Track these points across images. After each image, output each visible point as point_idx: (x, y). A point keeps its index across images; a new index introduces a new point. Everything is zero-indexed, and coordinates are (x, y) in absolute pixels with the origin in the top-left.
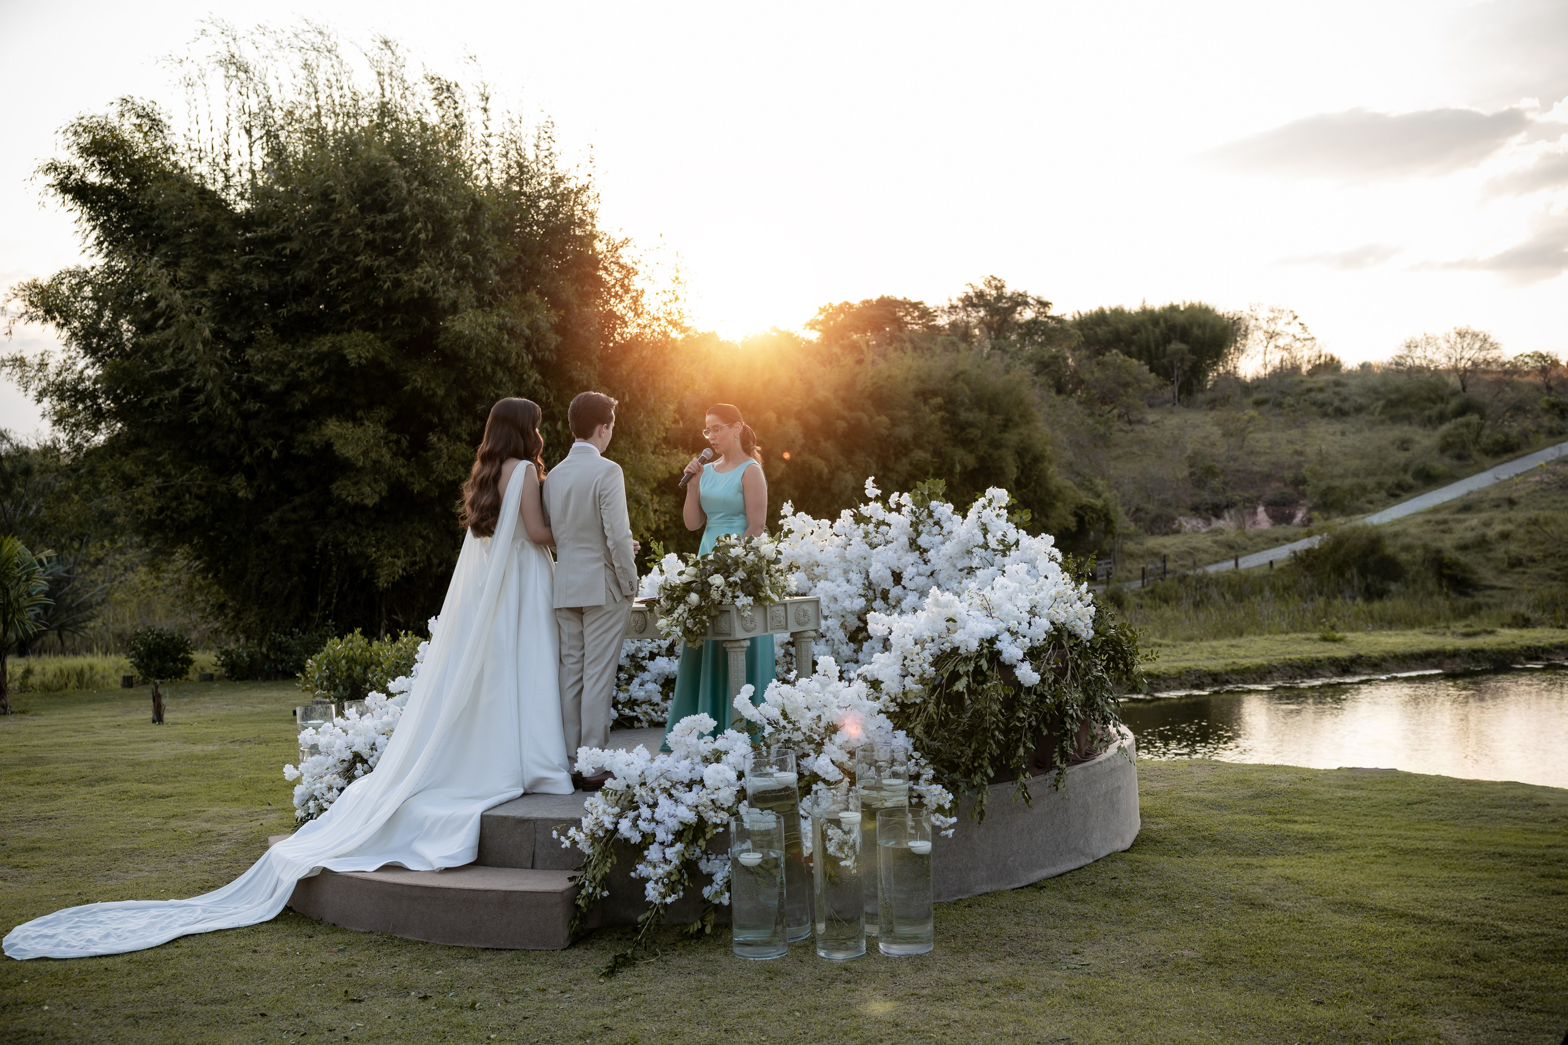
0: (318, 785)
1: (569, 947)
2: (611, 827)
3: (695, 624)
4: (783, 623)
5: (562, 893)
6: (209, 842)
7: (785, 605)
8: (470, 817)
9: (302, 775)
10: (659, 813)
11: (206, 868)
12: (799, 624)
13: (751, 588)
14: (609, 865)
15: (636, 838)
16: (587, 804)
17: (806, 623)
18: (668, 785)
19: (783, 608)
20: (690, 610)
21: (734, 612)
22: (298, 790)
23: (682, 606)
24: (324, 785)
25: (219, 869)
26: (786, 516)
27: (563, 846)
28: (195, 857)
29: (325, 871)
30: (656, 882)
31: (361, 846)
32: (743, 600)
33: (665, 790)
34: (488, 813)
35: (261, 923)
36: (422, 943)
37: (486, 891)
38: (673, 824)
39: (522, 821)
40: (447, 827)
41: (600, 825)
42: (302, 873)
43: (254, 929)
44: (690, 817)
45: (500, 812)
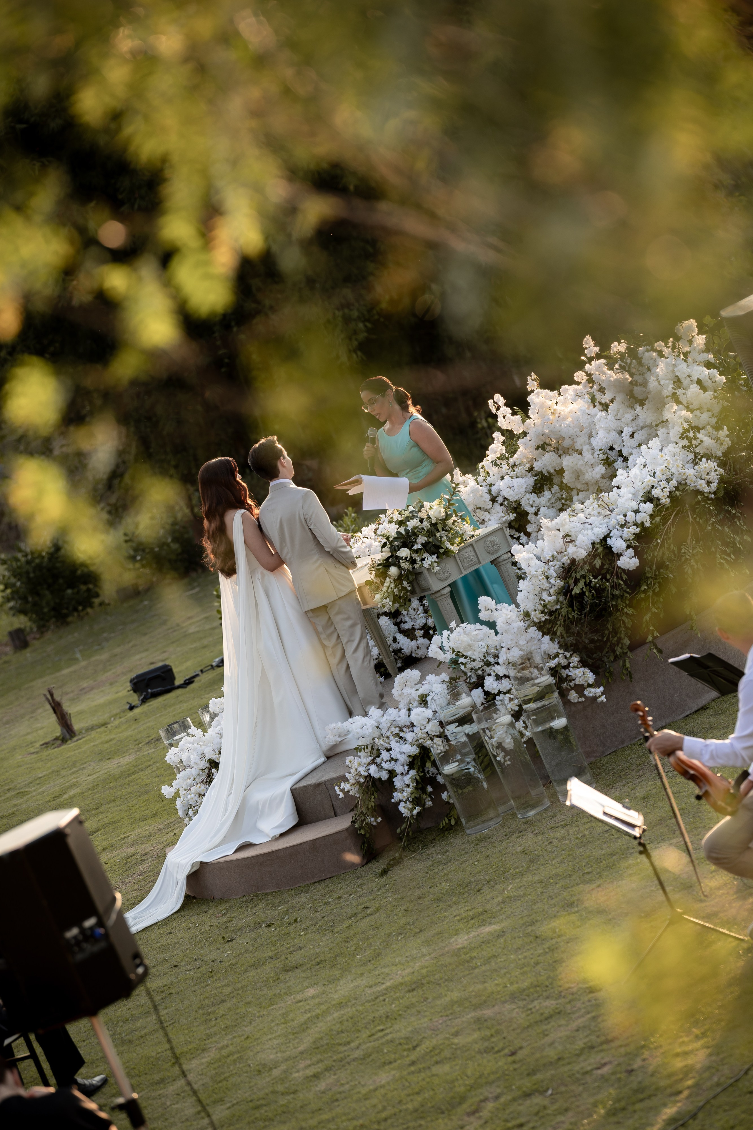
0: (189, 797)
1: (367, 863)
2: (366, 774)
3: (400, 591)
4: (475, 559)
5: (347, 829)
6: (135, 865)
7: (471, 545)
8: (285, 792)
9: (178, 790)
10: (394, 754)
11: (136, 887)
12: (491, 553)
13: (432, 549)
14: (373, 800)
15: (385, 776)
16: (347, 762)
17: (497, 551)
18: (397, 730)
19: (470, 548)
20: (394, 580)
21: (426, 572)
22: (179, 803)
23: (388, 579)
24: (193, 795)
25: (145, 885)
26: (532, 391)
27: (340, 797)
28: (127, 880)
29: (202, 863)
30: (405, 802)
31: (225, 837)
32: (430, 560)
33: (397, 735)
34: (295, 787)
35: (173, 914)
36: (276, 892)
37: (301, 844)
38: (403, 759)
39: (317, 786)
40: (272, 804)
41: (359, 774)
42: (187, 871)
43: (168, 920)
44: (414, 750)
45: (303, 784)
